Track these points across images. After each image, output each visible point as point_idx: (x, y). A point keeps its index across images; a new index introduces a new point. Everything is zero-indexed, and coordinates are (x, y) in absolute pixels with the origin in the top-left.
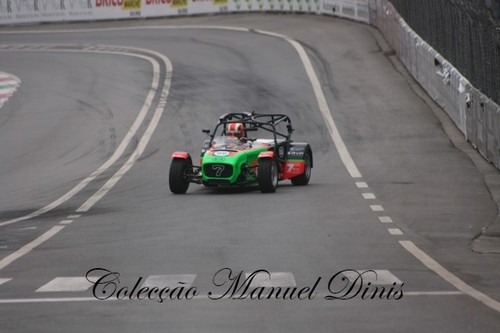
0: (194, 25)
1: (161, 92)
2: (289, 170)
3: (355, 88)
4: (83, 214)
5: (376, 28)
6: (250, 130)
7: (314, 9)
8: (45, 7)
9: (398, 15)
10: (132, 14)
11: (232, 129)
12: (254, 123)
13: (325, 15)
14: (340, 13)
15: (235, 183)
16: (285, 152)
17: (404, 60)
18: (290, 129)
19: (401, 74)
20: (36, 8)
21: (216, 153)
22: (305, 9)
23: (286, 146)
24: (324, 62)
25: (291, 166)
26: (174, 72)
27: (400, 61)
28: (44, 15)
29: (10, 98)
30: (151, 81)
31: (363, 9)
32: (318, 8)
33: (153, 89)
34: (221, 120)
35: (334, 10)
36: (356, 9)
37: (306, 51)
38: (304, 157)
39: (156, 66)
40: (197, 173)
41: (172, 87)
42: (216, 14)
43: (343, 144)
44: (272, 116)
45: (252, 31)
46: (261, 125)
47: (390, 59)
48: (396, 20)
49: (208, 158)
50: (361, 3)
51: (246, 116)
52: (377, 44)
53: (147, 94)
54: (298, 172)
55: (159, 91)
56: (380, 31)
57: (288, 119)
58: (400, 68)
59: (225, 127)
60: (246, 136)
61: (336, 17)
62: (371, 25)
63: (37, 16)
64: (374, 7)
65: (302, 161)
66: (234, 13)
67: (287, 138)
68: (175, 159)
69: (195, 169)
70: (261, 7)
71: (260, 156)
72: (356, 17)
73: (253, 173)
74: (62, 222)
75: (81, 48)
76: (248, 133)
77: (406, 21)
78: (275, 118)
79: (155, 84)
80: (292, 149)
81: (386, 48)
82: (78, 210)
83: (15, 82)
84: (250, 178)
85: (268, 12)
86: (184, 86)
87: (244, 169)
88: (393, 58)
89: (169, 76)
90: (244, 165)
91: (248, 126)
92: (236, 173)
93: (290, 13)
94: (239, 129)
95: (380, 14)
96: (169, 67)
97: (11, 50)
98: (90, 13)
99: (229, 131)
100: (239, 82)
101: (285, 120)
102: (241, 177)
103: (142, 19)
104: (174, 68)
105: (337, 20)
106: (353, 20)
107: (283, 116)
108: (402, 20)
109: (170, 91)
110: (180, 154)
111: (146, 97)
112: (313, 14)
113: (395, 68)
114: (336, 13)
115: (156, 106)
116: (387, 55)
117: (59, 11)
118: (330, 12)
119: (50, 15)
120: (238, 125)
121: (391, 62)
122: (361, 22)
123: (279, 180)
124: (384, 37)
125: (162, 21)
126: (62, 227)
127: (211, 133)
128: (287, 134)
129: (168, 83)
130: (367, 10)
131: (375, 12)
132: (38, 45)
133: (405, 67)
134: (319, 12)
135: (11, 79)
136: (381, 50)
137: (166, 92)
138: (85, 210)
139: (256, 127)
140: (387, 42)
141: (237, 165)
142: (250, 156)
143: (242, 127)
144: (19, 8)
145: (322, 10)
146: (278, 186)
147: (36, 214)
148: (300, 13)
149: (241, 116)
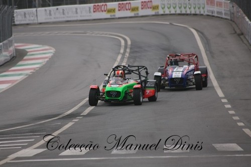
0: (143, 21)
1: (125, 55)
2: (147, 94)
3: (222, 52)
4: (84, 116)
5: (234, 22)
6: (127, 74)
7: (202, 13)
8: (68, 13)
9: (244, 15)
10: (111, 16)
11: (118, 74)
12: (129, 70)
13: (208, 15)
14: (216, 15)
15: (122, 101)
16: (145, 85)
17: (247, 38)
18: (147, 73)
19: (246, 45)
20: (64, 14)
21: (112, 86)
22: (198, 12)
23: (146, 82)
24: (207, 39)
25: (148, 91)
26: (131, 45)
27: (246, 38)
28: (68, 17)
29: (50, 59)
30: (120, 49)
31: (227, 12)
32: (204, 12)
33: (121, 54)
34: (113, 69)
35: (212, 13)
36: (223, 12)
37: (198, 33)
38: (154, 87)
39: (123, 42)
40: (102, 96)
41: (130, 53)
42: (153, 15)
43: (215, 80)
44: (138, 67)
45: (171, 24)
46: (132, 71)
47: (240, 37)
48: (244, 18)
49: (108, 88)
50: (226, 9)
51: (125, 67)
52: (234, 30)
53: (118, 56)
54: (151, 94)
55: (124, 54)
56: (235, 23)
57: (146, 68)
58: (245, 42)
59: (115, 72)
60: (125, 77)
61: (213, 16)
62: (231, 20)
63: (64, 18)
64: (232, 11)
65: (153, 89)
66: (162, 15)
67: (146, 78)
68: (91, 89)
69: (101, 94)
70: (176, 12)
71: (134, 87)
72: (224, 16)
73: (131, 95)
74: (74, 120)
75: (85, 33)
76: (126, 75)
77: (248, 18)
78: (140, 68)
79: (122, 51)
80: (148, 83)
81: (238, 32)
82: (82, 114)
83: (53, 50)
84: (129, 98)
85: (179, 14)
86: (136, 52)
87: (126, 93)
88: (242, 36)
89: (129, 46)
90: (126, 91)
91: (126, 72)
92: (122, 95)
93: (190, 14)
94: (121, 73)
95: (235, 15)
96: (129, 42)
97: (51, 35)
98: (90, 16)
99: (116, 75)
100: (164, 49)
101: (145, 69)
102: (125, 97)
103: (116, 18)
104: (131, 43)
105: (214, 18)
106: (222, 18)
107: (144, 67)
108: (246, 18)
109: (129, 54)
110: (94, 86)
111: (117, 58)
112: (202, 15)
113: (243, 42)
114: (213, 14)
115: (122, 61)
116: (239, 35)
117: (75, 15)
118: (210, 14)
119: (70, 17)
120: (121, 71)
121: (241, 38)
122: (226, 19)
123: (143, 98)
124: (237, 26)
125: (126, 19)
126: (74, 123)
127: (108, 76)
128: (145, 76)
129: (128, 50)
130: (229, 13)
131: (233, 14)
132: (64, 32)
133: (248, 41)
134: (205, 14)
135: (51, 49)
136: (236, 32)
137: (127, 55)
138: (85, 114)
139: (130, 72)
140: (239, 29)
141: (123, 91)
142: (129, 87)
143: (123, 73)
144: (55, 14)
145: (206, 13)
146: (143, 102)
147: (60, 116)
148: (195, 15)
149: (123, 67)
